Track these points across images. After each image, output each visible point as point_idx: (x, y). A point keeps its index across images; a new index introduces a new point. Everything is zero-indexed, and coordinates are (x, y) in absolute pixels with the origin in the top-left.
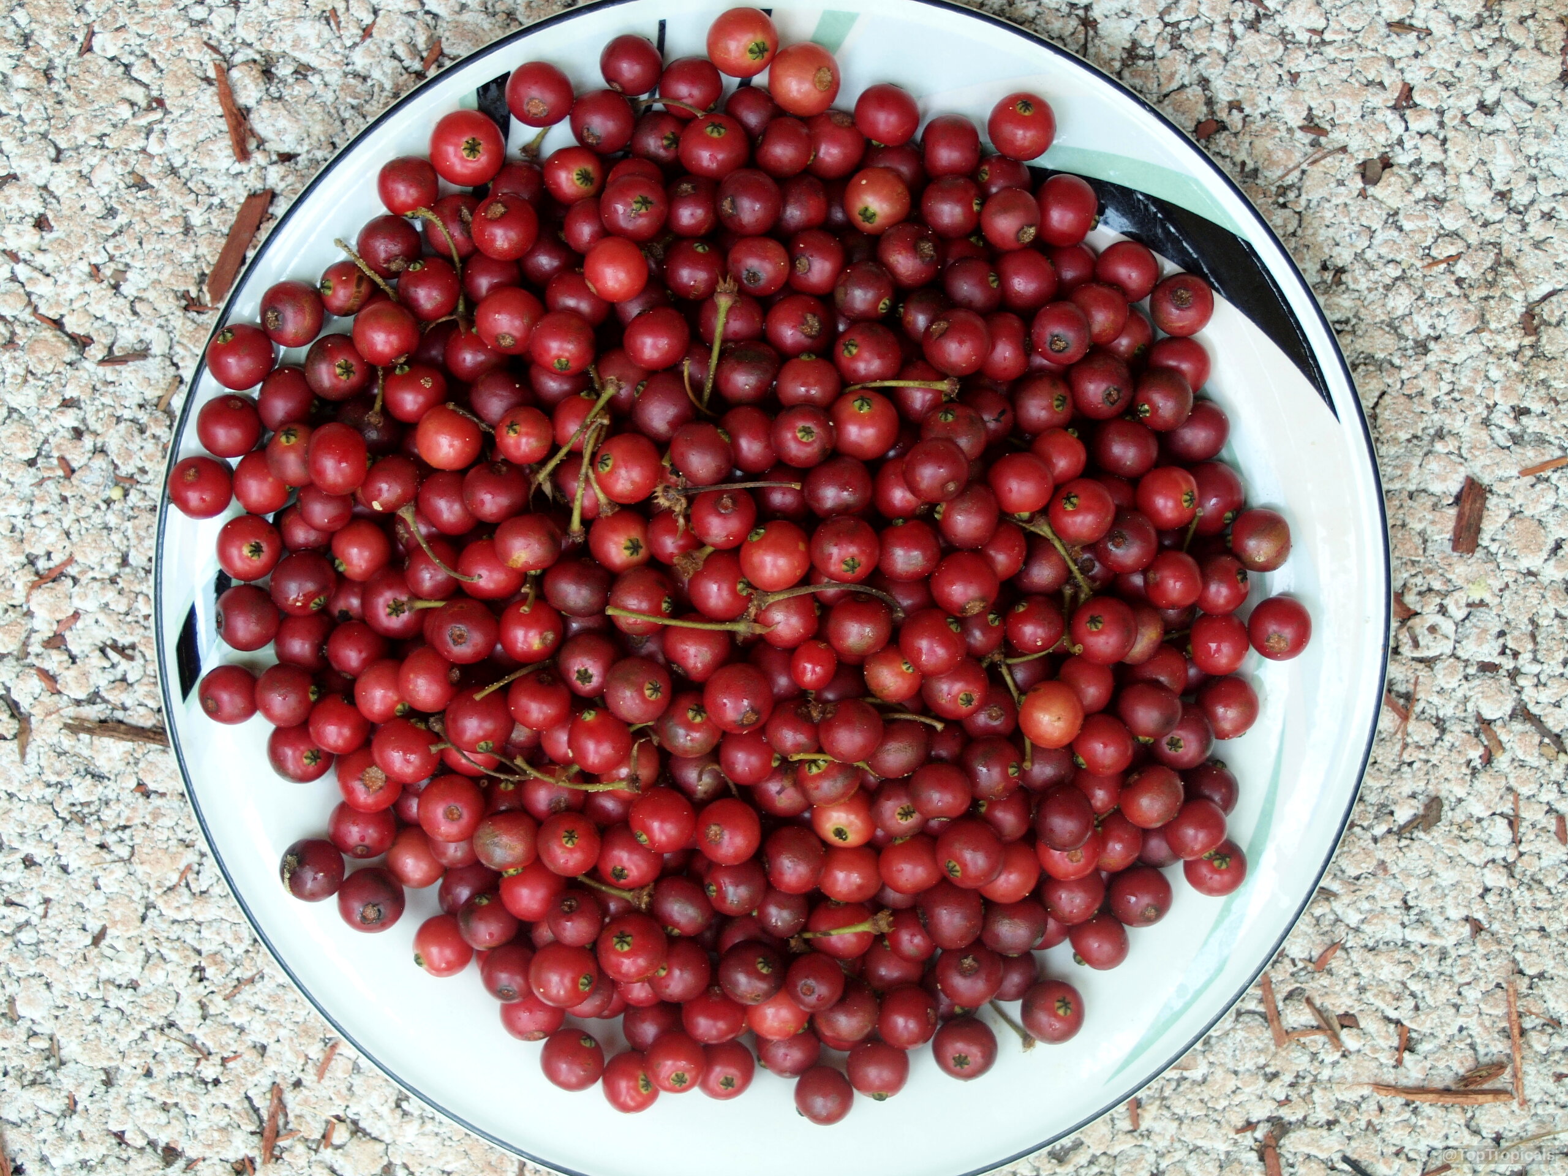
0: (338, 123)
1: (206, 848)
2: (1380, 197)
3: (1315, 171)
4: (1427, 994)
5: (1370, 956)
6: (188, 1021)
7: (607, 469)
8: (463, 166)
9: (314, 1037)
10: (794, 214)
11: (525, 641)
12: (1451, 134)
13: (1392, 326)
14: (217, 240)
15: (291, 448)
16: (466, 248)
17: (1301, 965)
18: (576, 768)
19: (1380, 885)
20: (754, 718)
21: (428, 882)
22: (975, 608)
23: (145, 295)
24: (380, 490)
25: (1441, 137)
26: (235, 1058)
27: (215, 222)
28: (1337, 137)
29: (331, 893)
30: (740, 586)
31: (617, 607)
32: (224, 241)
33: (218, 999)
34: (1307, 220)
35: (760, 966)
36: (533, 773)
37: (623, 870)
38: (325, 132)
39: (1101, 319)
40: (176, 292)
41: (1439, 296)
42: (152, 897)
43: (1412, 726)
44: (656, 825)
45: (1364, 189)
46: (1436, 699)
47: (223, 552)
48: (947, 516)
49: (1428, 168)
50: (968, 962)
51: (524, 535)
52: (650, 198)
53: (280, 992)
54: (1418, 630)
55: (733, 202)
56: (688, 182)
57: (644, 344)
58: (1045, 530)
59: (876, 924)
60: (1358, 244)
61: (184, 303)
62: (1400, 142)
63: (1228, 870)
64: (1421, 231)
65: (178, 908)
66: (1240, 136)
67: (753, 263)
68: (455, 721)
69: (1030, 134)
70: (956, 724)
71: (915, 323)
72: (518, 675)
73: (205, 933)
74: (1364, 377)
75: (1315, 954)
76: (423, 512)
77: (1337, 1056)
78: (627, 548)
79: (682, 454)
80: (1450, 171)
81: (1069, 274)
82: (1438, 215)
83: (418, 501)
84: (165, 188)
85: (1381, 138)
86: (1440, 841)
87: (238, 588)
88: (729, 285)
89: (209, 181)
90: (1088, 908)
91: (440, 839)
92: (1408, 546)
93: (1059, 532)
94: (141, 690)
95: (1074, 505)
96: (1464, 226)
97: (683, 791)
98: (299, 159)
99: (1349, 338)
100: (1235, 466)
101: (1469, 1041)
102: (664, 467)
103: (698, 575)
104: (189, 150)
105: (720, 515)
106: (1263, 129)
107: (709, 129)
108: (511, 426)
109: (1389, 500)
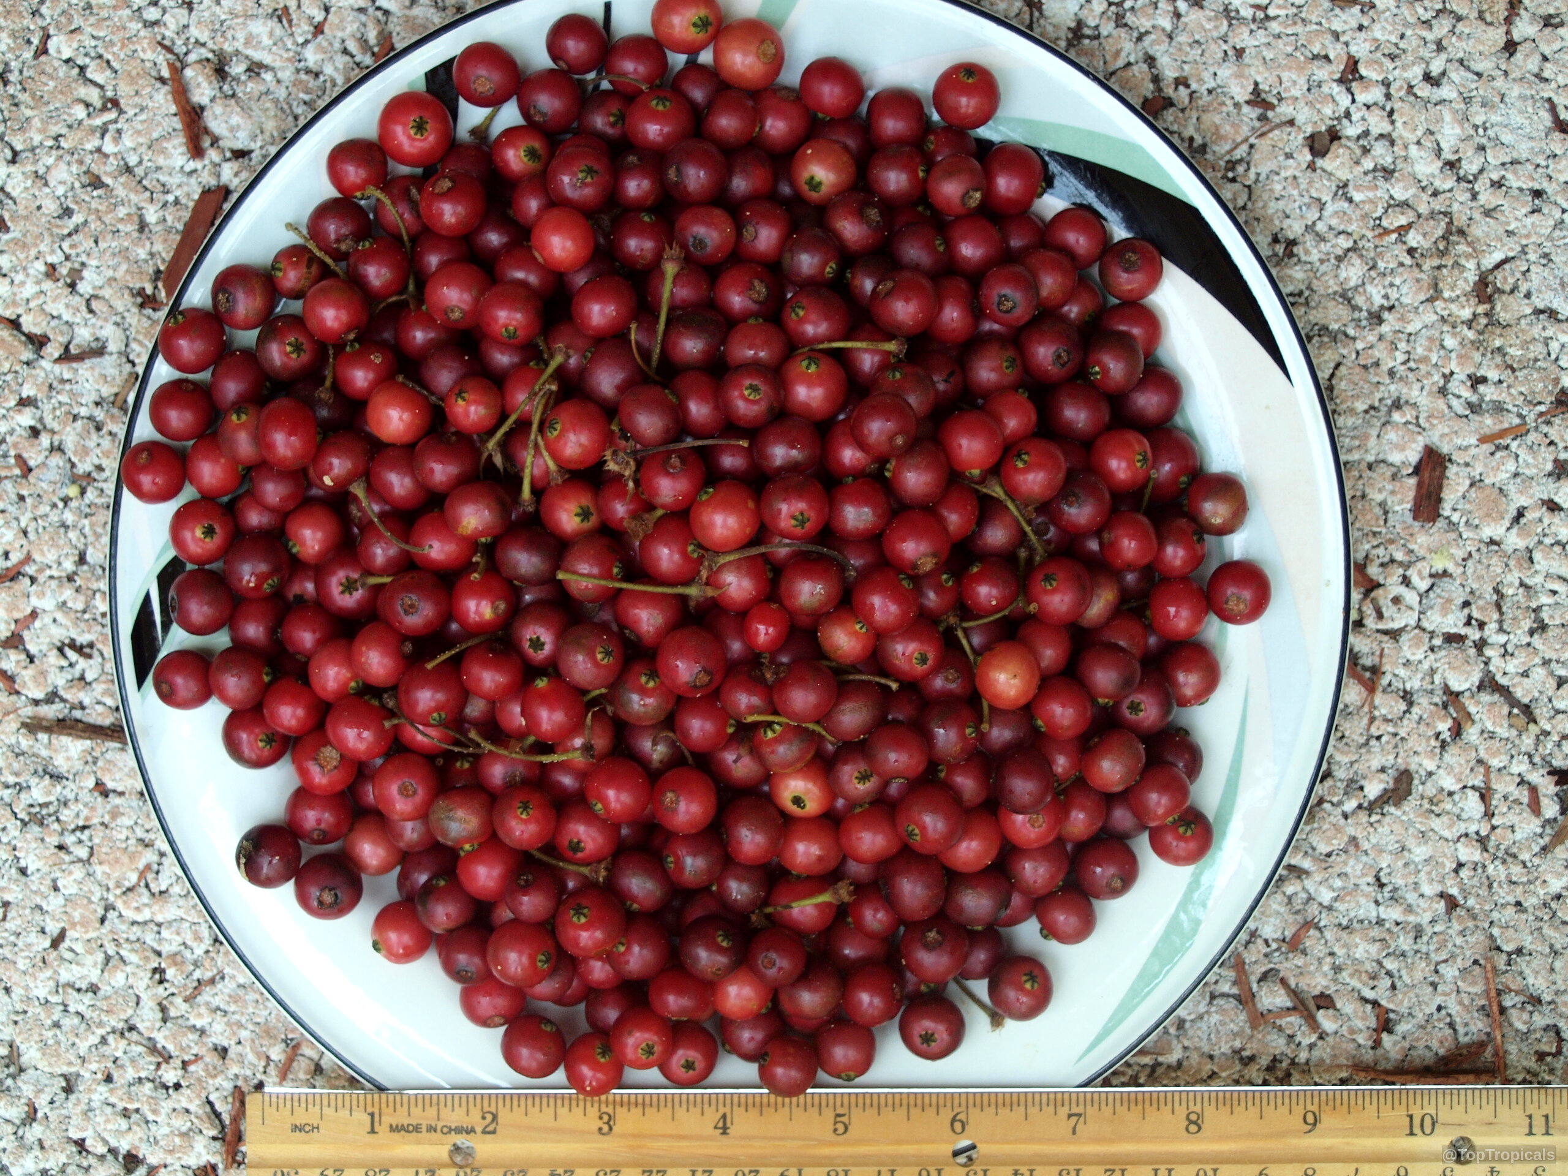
0: (291, 118)
1: (165, 847)
2: (1329, 168)
3: (1263, 144)
4: (1404, 972)
5: (1344, 935)
6: (148, 1024)
7: (556, 433)
8: (411, 146)
9: (276, 1038)
10: (740, 184)
11: (477, 612)
12: (1397, 105)
13: (1345, 297)
14: (172, 236)
15: (242, 426)
16: (415, 229)
17: (1274, 946)
18: (531, 739)
19: (1352, 862)
20: (707, 679)
21: (384, 869)
22: (927, 565)
23: (101, 293)
24: (331, 464)
25: (1388, 108)
26: (195, 1061)
27: (169, 219)
28: (1285, 110)
29: (288, 879)
30: (690, 548)
31: (567, 571)
32: (178, 238)
33: (178, 1000)
34: (1257, 192)
35: (720, 939)
36: (487, 746)
37: (579, 842)
38: (278, 128)
39: (1050, 283)
40: (131, 290)
41: (1391, 266)
42: (111, 898)
43: (1379, 699)
44: (611, 793)
45: (1313, 162)
46: (1402, 672)
47: (176, 537)
48: (896, 473)
49: (1376, 139)
50: (932, 935)
51: (475, 501)
52: (596, 167)
53: (241, 992)
54: (1382, 602)
55: (678, 170)
56: (634, 154)
57: (590, 310)
58: (997, 492)
59: (836, 893)
60: (1309, 215)
61: (139, 300)
62: (1348, 115)
63: (1193, 836)
64: (1371, 201)
65: (137, 909)
66: (1187, 112)
67: (700, 231)
68: (407, 692)
69: (973, 102)
70: (912, 687)
71: (862, 287)
72: (470, 643)
73: (165, 933)
74: (1319, 348)
75: (1288, 934)
76: (376, 490)
77: (1313, 1038)
78: (577, 515)
79: (629, 415)
80: (1399, 142)
81: (1016, 243)
82: (1388, 186)
83: (367, 475)
84: (120, 187)
85: (1328, 111)
86: (1412, 816)
87: (192, 572)
88: (676, 251)
89: (163, 178)
90: (1052, 877)
91: (396, 817)
92: (1368, 517)
93: (1012, 493)
94: (99, 688)
95: (1025, 462)
96: (1414, 196)
97: (640, 761)
98: (253, 155)
99: (1303, 310)
100: (1190, 433)
101: (1448, 1020)
102: (613, 432)
103: (647, 539)
104: (143, 149)
105: (668, 474)
106: (1210, 104)
107: (654, 102)
108: (459, 394)
109: (1348, 471)
